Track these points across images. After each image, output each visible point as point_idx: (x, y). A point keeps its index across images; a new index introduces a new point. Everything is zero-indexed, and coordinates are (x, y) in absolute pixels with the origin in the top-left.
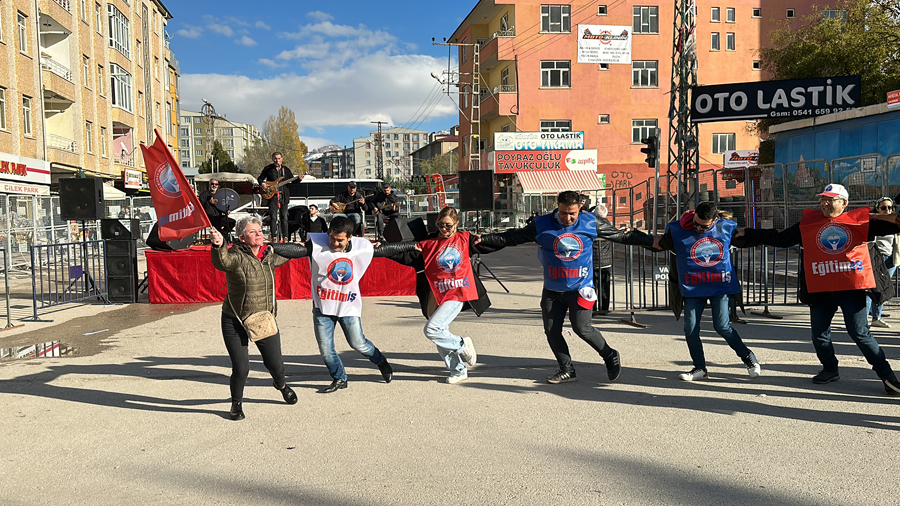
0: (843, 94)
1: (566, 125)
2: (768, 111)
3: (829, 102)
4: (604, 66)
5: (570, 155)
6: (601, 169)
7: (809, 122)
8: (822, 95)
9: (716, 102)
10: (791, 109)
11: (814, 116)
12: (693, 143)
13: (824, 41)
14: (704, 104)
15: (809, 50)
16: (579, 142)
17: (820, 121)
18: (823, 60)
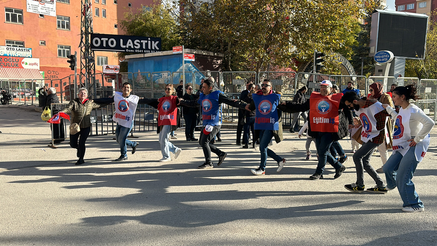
1: (21, 44)
2: (125, 49)
3: (149, 48)
4: (41, 15)
5: (24, 60)
6: (42, 69)
7: (142, 56)
8: (147, 44)
9: (102, 42)
10: (134, 49)
11: (144, 53)
12: (92, 60)
13: (146, 21)
14: (97, 42)
15: (140, 24)
16: (29, 54)
17: (146, 55)
18: (146, 29)
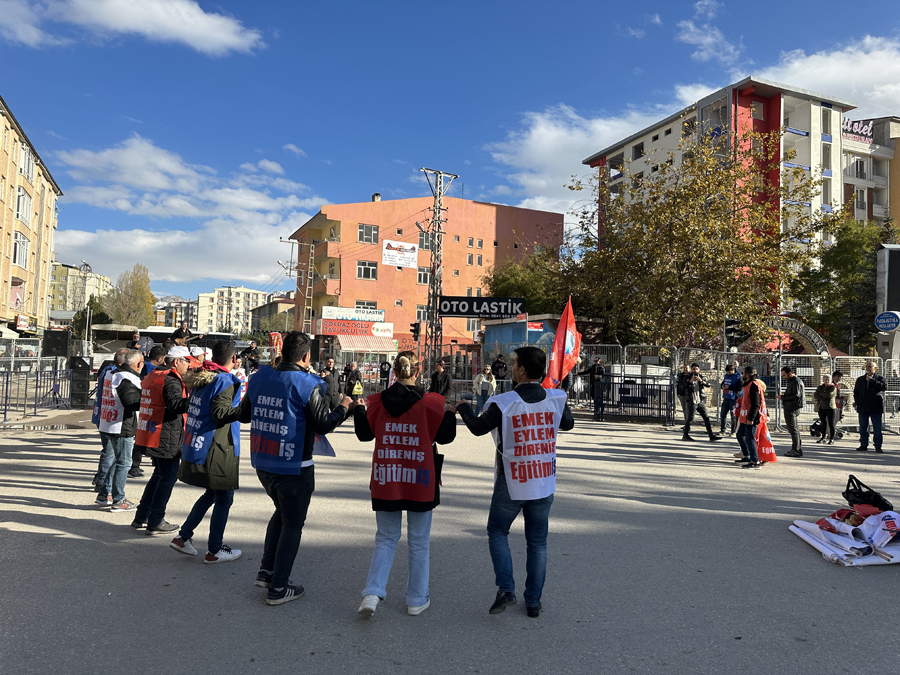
0: (516, 307)
1: (373, 305)
2: (478, 314)
3: (509, 312)
4: (399, 268)
5: (375, 325)
6: (396, 336)
7: (499, 322)
8: (506, 307)
9: (452, 306)
10: (490, 313)
11: (502, 318)
12: (439, 328)
13: (513, 276)
14: (445, 306)
15: (506, 279)
16: (381, 317)
17: (505, 321)
18: (511, 288)
